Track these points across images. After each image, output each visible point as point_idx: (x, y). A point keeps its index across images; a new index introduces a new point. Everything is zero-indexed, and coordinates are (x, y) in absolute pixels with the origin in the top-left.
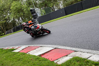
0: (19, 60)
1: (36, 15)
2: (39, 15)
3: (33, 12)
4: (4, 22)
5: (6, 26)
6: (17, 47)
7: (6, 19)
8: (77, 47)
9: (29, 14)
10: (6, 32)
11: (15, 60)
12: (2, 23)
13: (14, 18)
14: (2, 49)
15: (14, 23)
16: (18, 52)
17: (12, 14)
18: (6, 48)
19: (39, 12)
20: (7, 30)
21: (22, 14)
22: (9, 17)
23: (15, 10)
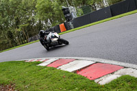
0: (47, 77)
1: (71, 16)
2: (74, 16)
3: (66, 12)
4: (27, 25)
5: (29, 30)
6: (44, 59)
7: (30, 22)
9: (60, 15)
10: (29, 39)
11: (40, 77)
12: (24, 27)
13: (40, 20)
14: (24, 62)
15: (40, 27)
16: (46, 67)
17: (38, 15)
18: (29, 60)
19: (75, 12)
20: (30, 36)
21: (51, 15)
22: (33, 19)
23: (41, 9)
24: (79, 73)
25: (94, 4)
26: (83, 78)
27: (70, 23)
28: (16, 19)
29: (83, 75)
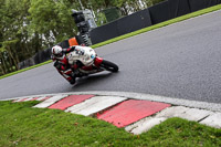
0: (48, 125)
1: (87, 26)
2: (92, 26)
4: (15, 41)
5: (19, 50)
6: (43, 96)
7: (20, 36)
8: (175, 96)
9: (69, 23)
10: (20, 64)
11: (38, 126)
12: (11, 44)
13: (36, 33)
14: (11, 102)
15: (37, 43)
16: (46, 109)
17: (33, 24)
18: (20, 99)
19: (92, 18)
20: (21, 59)
21: (55, 24)
22: (25, 31)
23: (38, 15)
24: (100, 118)
25: (123, 6)
26: (106, 125)
27: (86, 37)
29: (106, 120)
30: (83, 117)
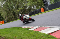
1: (47, 4)
2: (49, 4)
3: (44, 1)
4: (23, 8)
5: (24, 11)
7: (24, 7)
9: (41, 3)
13: (30, 6)
14: (21, 28)
15: (30, 9)
16: (33, 31)
17: (29, 3)
18: (24, 27)
19: (49, 1)
21: (36, 3)
22: (26, 5)
24: (51, 35)
27: (47, 8)
28: (17, 5)
29: (54, 36)
30: (45, 34)
